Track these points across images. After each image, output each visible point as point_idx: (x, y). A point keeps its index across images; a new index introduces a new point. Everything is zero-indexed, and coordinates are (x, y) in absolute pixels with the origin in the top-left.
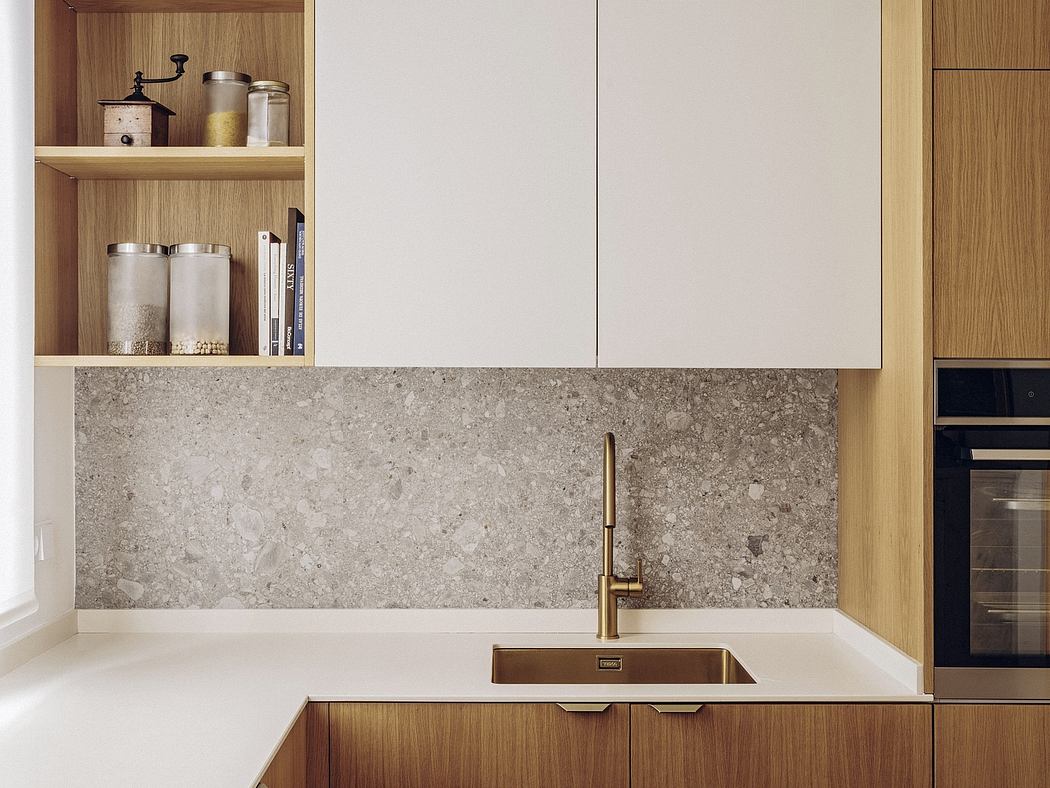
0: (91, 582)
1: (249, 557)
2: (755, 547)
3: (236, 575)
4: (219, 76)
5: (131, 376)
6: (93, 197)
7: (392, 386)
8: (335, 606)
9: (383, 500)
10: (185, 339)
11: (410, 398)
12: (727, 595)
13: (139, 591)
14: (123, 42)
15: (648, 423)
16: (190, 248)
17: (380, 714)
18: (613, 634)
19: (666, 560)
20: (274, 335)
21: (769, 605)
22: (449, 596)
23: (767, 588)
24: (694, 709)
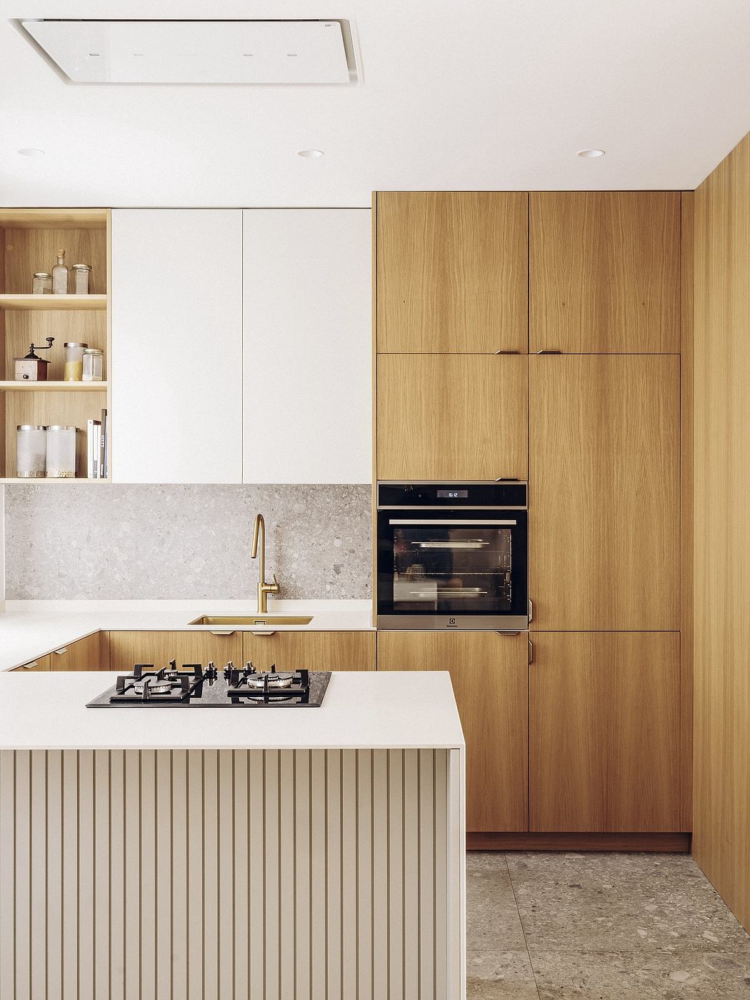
0: (13, 587)
1: (90, 575)
2: (337, 570)
3: (84, 583)
4: (71, 345)
5: (31, 487)
6: (13, 399)
7: (160, 492)
8: (132, 599)
9: (155, 547)
10: (53, 470)
11: (169, 498)
12: (324, 593)
13: (36, 591)
14: (27, 325)
15: (285, 509)
16: (56, 428)
17: (132, 636)
18: (264, 610)
19: (293, 576)
20: (95, 468)
21: (344, 598)
22: (188, 593)
23: (343, 590)
24: (270, 633)
